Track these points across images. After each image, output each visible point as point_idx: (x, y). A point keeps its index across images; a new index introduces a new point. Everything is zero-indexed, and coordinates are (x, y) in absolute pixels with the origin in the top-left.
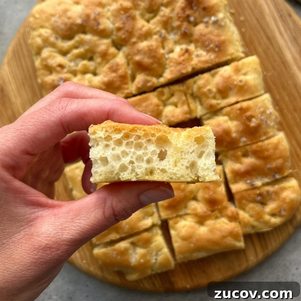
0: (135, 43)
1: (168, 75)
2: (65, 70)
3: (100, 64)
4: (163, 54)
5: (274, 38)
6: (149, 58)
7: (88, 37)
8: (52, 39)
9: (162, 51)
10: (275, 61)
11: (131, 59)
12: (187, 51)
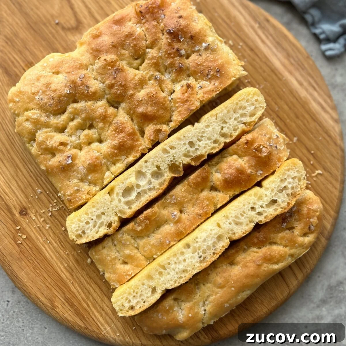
0: (132, 95)
1: (177, 118)
2: (69, 147)
3: (102, 129)
4: (165, 97)
5: (257, 47)
6: (151, 106)
7: (81, 105)
8: (43, 119)
9: (163, 95)
10: (264, 71)
11: (134, 113)
12: (189, 86)
